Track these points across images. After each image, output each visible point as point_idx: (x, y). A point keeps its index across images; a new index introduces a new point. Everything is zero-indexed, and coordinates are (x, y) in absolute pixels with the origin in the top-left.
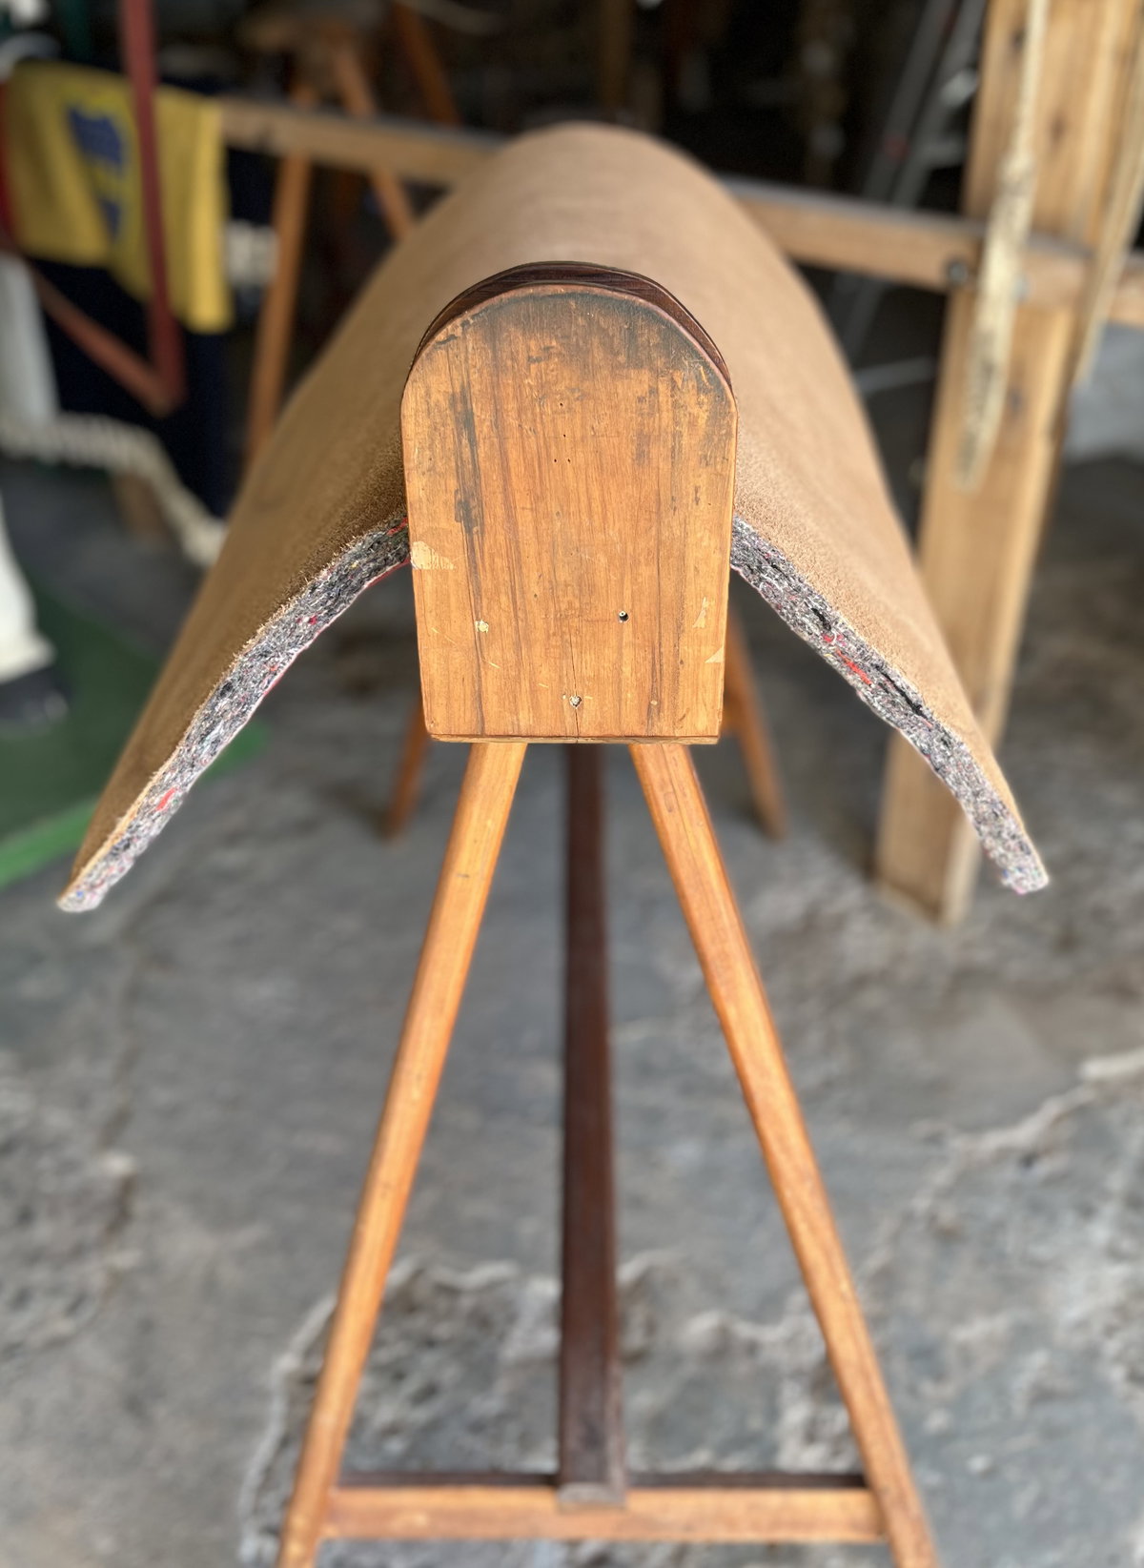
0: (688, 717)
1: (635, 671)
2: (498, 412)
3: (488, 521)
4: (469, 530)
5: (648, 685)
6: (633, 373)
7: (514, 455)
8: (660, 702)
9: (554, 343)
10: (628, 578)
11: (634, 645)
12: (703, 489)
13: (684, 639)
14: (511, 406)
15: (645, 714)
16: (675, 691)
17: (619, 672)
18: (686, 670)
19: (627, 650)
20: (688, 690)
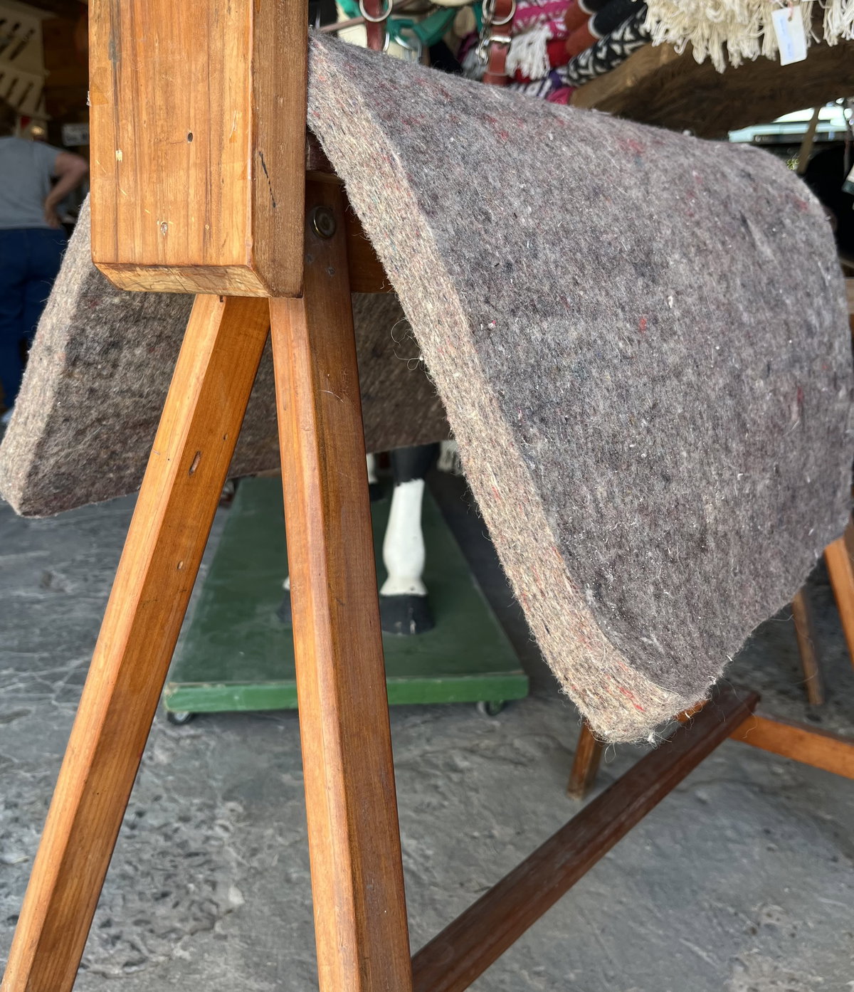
0: (227, 243)
1: (196, 194)
3: (123, 56)
4: (115, 65)
5: (203, 208)
8: (211, 226)
10: (192, 97)
11: (196, 165)
13: (224, 156)
15: (202, 238)
16: (219, 212)
17: (188, 195)
18: (226, 189)
19: (192, 172)
20: (227, 212)
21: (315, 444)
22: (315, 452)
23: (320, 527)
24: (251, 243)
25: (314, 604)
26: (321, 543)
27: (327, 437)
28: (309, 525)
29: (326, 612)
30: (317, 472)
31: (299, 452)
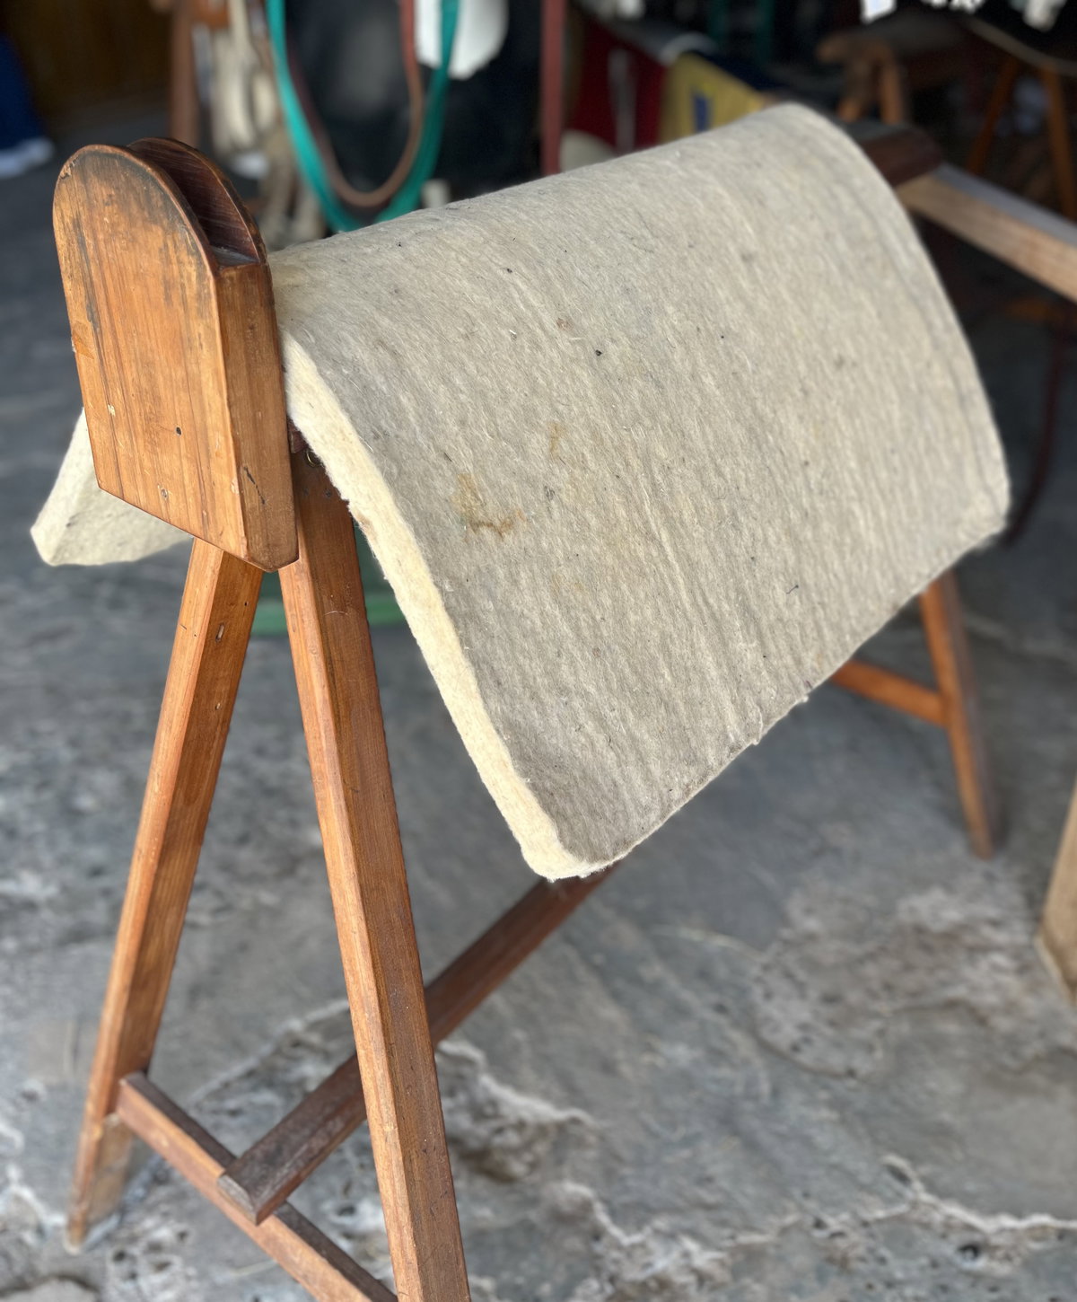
0: (224, 533)
1: (191, 481)
2: (95, 239)
3: (103, 325)
4: (95, 329)
5: (199, 496)
6: (154, 228)
7: (107, 275)
8: (207, 513)
9: (113, 193)
10: (176, 398)
11: (187, 457)
12: (203, 337)
13: (212, 464)
14: (101, 237)
15: (201, 519)
16: (214, 508)
17: (183, 478)
18: (217, 492)
19: (184, 461)
20: (221, 510)
21: (322, 665)
22: (323, 669)
23: (333, 734)
24: (245, 542)
25: (332, 798)
26: (334, 748)
27: (334, 654)
28: (323, 734)
29: (342, 803)
30: (326, 689)
31: (309, 672)
